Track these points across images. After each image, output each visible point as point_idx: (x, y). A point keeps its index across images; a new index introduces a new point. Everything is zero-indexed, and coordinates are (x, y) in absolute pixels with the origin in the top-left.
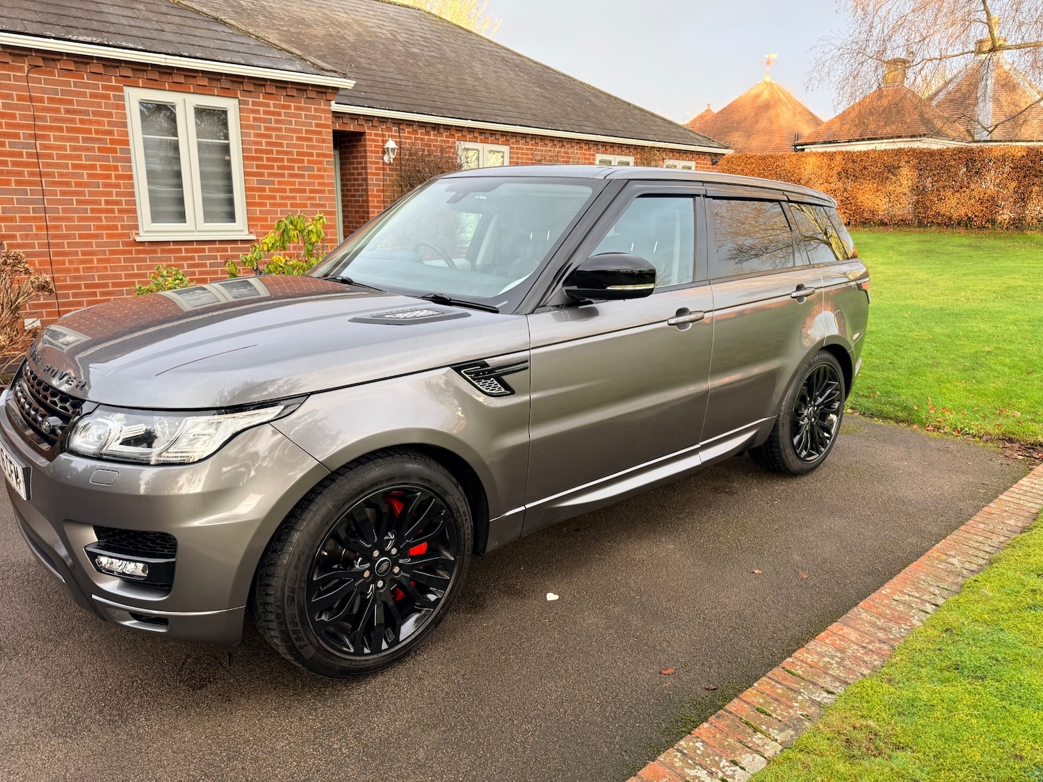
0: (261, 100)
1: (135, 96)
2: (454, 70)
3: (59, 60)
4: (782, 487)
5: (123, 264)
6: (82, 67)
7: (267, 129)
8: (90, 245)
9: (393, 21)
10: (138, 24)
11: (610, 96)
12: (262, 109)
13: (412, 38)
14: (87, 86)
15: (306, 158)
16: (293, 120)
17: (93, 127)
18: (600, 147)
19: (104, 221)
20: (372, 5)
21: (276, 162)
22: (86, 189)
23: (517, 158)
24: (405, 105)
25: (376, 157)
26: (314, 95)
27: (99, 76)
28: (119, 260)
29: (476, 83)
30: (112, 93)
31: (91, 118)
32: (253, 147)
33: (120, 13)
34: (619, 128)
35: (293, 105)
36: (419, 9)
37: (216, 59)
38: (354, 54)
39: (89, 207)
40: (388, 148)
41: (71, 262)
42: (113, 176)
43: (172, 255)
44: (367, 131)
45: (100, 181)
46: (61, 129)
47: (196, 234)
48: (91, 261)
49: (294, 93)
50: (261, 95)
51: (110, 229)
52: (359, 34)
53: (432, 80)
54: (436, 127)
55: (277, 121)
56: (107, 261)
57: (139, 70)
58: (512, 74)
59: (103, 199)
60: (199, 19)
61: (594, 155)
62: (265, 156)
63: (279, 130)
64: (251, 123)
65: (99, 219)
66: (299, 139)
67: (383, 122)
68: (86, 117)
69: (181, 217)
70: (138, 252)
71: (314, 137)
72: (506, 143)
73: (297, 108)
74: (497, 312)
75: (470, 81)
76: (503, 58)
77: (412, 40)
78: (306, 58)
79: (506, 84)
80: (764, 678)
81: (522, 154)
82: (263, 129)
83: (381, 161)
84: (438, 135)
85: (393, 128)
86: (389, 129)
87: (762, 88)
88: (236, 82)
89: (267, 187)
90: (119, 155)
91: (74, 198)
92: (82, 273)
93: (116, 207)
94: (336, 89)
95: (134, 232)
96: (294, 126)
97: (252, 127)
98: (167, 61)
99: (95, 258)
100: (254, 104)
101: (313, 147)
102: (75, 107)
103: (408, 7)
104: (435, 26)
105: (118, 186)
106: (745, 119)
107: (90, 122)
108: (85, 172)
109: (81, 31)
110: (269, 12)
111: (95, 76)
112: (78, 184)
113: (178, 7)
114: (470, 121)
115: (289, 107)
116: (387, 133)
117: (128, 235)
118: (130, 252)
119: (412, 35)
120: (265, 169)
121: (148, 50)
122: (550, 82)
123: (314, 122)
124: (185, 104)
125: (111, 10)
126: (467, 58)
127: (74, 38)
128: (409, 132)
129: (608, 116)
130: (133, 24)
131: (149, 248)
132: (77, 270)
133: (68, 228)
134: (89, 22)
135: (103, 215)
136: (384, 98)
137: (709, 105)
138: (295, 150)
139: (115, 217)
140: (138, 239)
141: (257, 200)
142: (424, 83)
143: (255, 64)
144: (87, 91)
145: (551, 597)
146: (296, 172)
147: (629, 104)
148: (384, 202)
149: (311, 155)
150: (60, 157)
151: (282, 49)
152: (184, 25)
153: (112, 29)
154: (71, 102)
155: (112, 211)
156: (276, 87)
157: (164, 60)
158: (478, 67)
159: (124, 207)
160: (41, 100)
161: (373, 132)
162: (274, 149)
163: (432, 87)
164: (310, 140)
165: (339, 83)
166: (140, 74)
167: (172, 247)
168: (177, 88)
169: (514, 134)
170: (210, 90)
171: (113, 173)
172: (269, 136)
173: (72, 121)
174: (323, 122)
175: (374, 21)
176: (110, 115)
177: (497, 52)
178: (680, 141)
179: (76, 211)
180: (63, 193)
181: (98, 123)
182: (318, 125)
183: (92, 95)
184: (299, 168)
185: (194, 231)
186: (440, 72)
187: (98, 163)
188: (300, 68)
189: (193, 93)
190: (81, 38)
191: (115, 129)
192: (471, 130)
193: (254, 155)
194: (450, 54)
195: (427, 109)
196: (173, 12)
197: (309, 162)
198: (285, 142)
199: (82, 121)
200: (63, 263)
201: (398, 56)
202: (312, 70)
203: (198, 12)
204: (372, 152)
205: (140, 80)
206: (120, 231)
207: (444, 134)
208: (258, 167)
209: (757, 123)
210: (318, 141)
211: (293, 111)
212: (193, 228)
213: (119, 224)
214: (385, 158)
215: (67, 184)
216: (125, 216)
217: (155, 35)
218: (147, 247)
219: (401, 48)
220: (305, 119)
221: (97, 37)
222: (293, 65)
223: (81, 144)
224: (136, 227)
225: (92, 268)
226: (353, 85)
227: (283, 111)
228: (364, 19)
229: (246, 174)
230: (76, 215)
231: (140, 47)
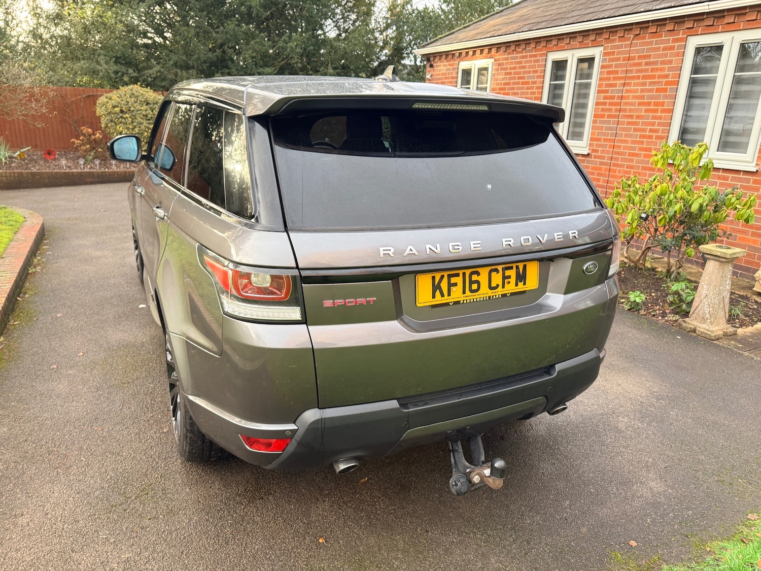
1: (694, 43)
3: (649, 27)
6: (662, 28)
8: (632, 161)
14: (662, 42)
17: (657, 74)
19: (645, 144)
22: (641, 121)
27: (672, 32)
30: (677, 44)
31: (658, 66)
39: (639, 134)
41: (619, 172)
45: (651, 114)
46: (639, 78)
51: (646, 151)
57: (700, 20)
59: (649, 128)
65: (642, 143)
68: (655, 67)
90: (668, 93)
91: (633, 127)
93: (654, 134)
98: (710, 7)
102: (651, 60)
105: (660, 118)
107: (657, 70)
108: (644, 108)
111: (669, 33)
112: (637, 117)
124: (732, 41)
133: (624, 148)
135: (645, 140)
139: (652, 142)
144: (662, 46)
150: (633, 97)
154: (650, 57)
155: (652, 137)
157: (707, 7)
159: (660, 134)
160: (634, 58)
166: (701, 23)
171: (660, 108)
173: (647, 70)
176: (671, 62)
179: (631, 136)
180: (628, 123)
181: (662, 69)
183: (664, 49)
187: (653, 101)
189: (741, 30)
191: (671, 73)
199: (652, 70)
205: (700, 28)
215: (632, 117)
223: (647, 87)
230: (630, 139)
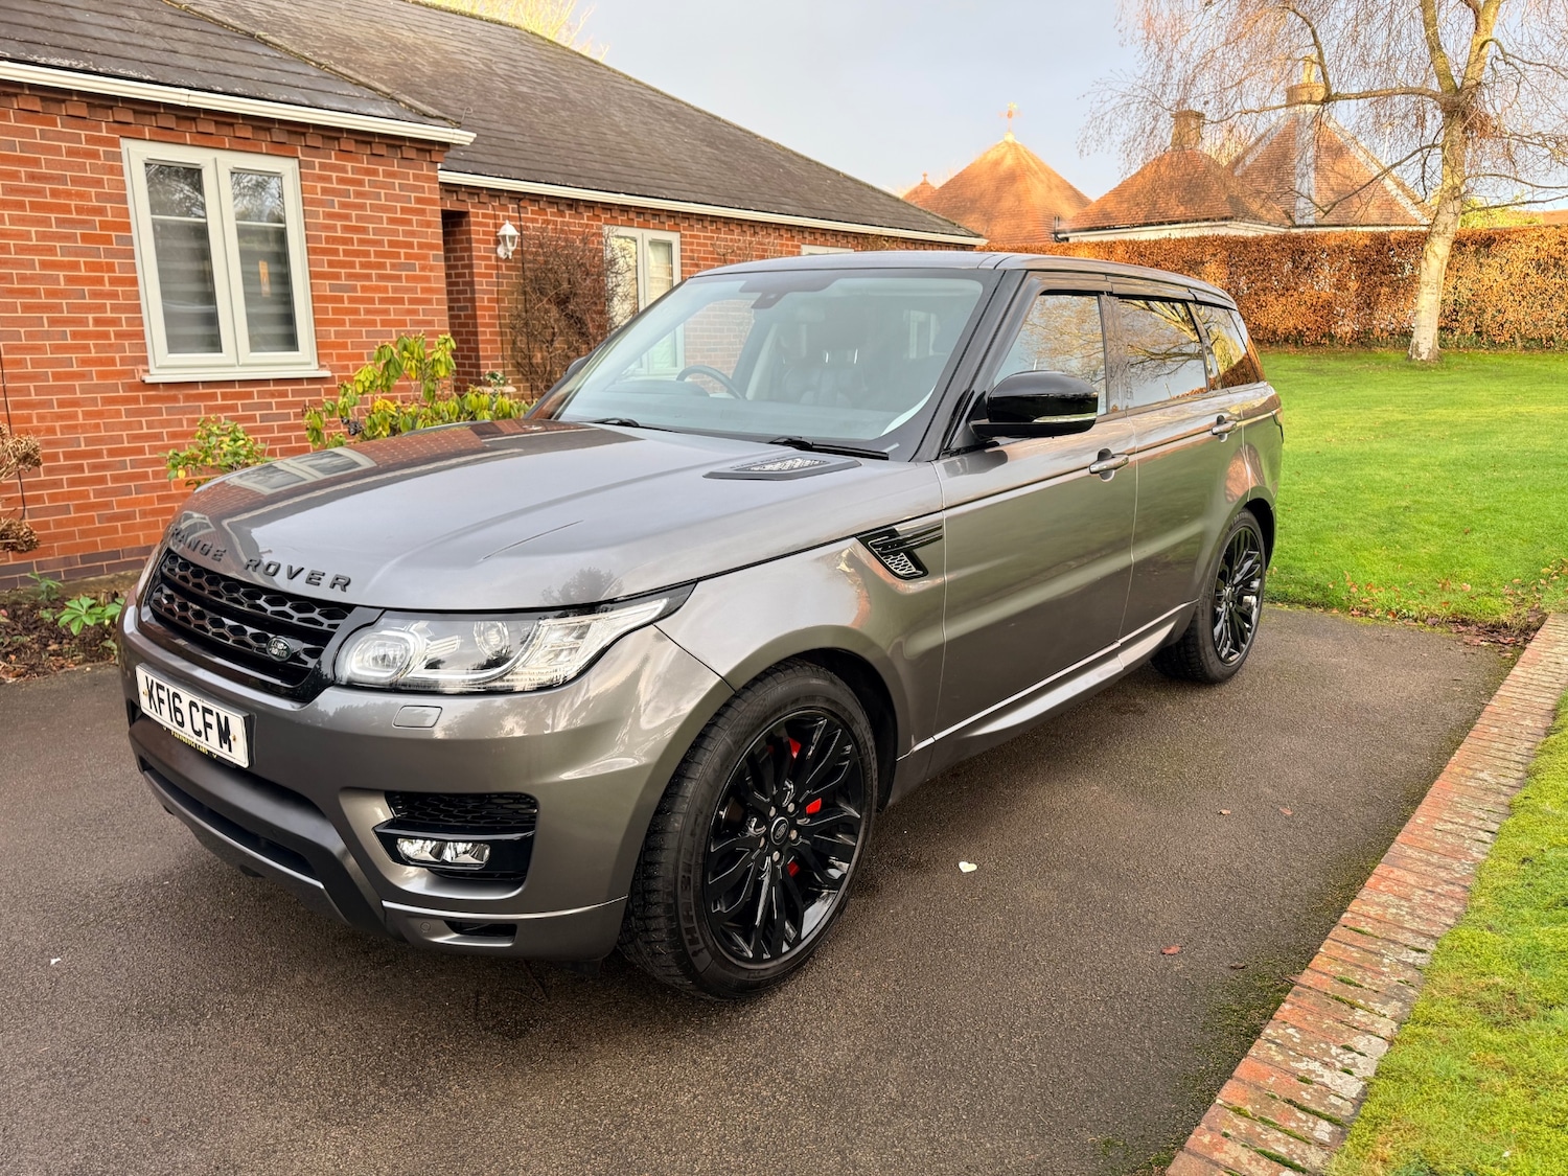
0: (333, 161)
1: (138, 154)
2: (585, 119)
3: (16, 95)
4: (1202, 700)
5: (124, 419)
6: (53, 107)
7: (343, 205)
8: (72, 389)
9: (481, 44)
10: (134, 41)
11: (809, 161)
12: (334, 175)
13: (515, 70)
14: (60, 136)
15: (402, 251)
16: (383, 191)
17: (73, 203)
18: (807, 235)
19: (93, 351)
20: (447, 19)
21: (358, 256)
22: (64, 302)
23: (692, 251)
24: (526, 171)
25: (486, 250)
26: (412, 154)
27: (80, 121)
28: (118, 413)
29: (620, 139)
30: (101, 149)
31: (70, 187)
32: (323, 234)
33: (104, 23)
34: (830, 207)
35: (381, 169)
36: (517, 28)
37: (266, 97)
38: (435, 93)
39: (68, 329)
40: (504, 237)
41: (41, 418)
42: (106, 279)
43: (202, 404)
44: (471, 210)
45: (86, 288)
46: (20, 205)
47: (238, 369)
48: (74, 416)
49: (383, 151)
50: (333, 153)
51: (102, 365)
52: (436, 63)
53: (556, 134)
54: (573, 204)
55: (358, 194)
56: (100, 414)
57: (145, 113)
58: (668, 128)
59: (91, 316)
60: (226, 35)
61: (798, 247)
62: (341, 248)
63: (362, 207)
64: (319, 196)
65: (86, 348)
66: (392, 221)
67: (495, 196)
68: (61, 187)
69: (214, 344)
70: (148, 400)
71: (414, 218)
72: (675, 228)
73: (388, 174)
74: (887, 459)
75: (611, 136)
76: (651, 103)
77: (516, 73)
78: (398, 97)
79: (663, 141)
80: (1328, 941)
81: (698, 244)
82: (336, 206)
83: (493, 255)
84: (577, 215)
85: (510, 206)
86: (504, 208)
87: (1003, 150)
88: (296, 133)
89: (345, 295)
90: (115, 246)
91: (45, 315)
92: (59, 436)
93: (111, 329)
94: (446, 145)
95: (141, 367)
96: (383, 202)
97: (320, 203)
98: (191, 99)
99: (79, 410)
100: (323, 166)
101: (412, 234)
102: (44, 171)
103: (501, 24)
104: (545, 53)
105: (114, 295)
106: (982, 195)
107: (68, 194)
108: (61, 274)
109: (52, 50)
110: (295, 27)
111: (74, 121)
112: (51, 294)
113: (187, 15)
114: (622, 195)
115: (375, 173)
116: (501, 214)
117: (132, 374)
118: (136, 400)
119: (514, 66)
120: (341, 267)
121: (161, 81)
122: (723, 139)
123: (413, 195)
124: (217, 165)
125: (87, 17)
126: (600, 102)
127: (43, 60)
128: (533, 212)
129: (812, 189)
130: (127, 40)
131: (166, 393)
132: (51, 431)
133: (35, 363)
134: (59, 36)
135: (91, 342)
136: (494, 160)
137: (925, 175)
138: (386, 238)
139: (111, 345)
140: (149, 379)
141: (330, 316)
142: (545, 138)
143: (325, 105)
144: (63, 144)
145: (966, 867)
146: (389, 272)
147: (838, 173)
148: (499, 317)
149: (410, 245)
150: (21, 250)
151: (359, 84)
152: (204, 44)
153: (97, 48)
154: (36, 162)
155: (106, 336)
156: (356, 141)
157: (186, 98)
158: (618, 117)
159: (125, 328)
161: (480, 211)
162: (355, 237)
163: (559, 144)
164: (408, 222)
165: (452, 136)
166: (146, 120)
167: (201, 390)
168: (205, 141)
169: (687, 216)
170: (255, 146)
171: (106, 275)
172: (347, 217)
173: (39, 192)
174: (427, 195)
175: (455, 44)
176: (99, 183)
177: (641, 94)
178: (915, 225)
179: (47, 335)
180: (27, 308)
181: (81, 196)
182: (419, 200)
183: (71, 152)
184: (393, 266)
185: (233, 366)
186: (566, 122)
187: (82, 260)
188: (392, 113)
189: (228, 149)
190: (54, 61)
191: (108, 205)
192: (625, 209)
193: (324, 245)
194: (574, 95)
195: (559, 177)
196: (182, 22)
197: (408, 256)
198: (371, 226)
199: (54, 193)
200: (29, 419)
201: (501, 97)
202: (410, 116)
203: (221, 24)
204: (478, 241)
205: (147, 129)
206: (119, 368)
207: (586, 215)
208: (331, 264)
209: (998, 201)
210: (421, 224)
211: (381, 179)
212: (234, 361)
213: (117, 356)
214: (499, 250)
215: (34, 293)
216: (126, 343)
217: (165, 58)
218: (162, 392)
219: (502, 85)
220: (401, 190)
221: (78, 60)
222: (380, 109)
223: (54, 229)
224: (145, 360)
225: (75, 427)
226: (472, 140)
227: (367, 178)
228: (439, 40)
229: (313, 275)
230: (47, 343)
231: (147, 77)
